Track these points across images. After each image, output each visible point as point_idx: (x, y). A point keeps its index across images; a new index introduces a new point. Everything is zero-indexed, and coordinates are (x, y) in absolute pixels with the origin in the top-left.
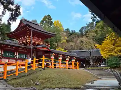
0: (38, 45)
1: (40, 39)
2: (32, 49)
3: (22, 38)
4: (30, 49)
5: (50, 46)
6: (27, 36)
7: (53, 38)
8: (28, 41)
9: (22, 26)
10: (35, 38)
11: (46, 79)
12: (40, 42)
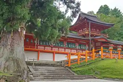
0: (96, 36)
1: (98, 30)
2: (90, 40)
3: (81, 30)
4: (89, 40)
5: (107, 36)
6: (86, 29)
7: (110, 28)
8: (86, 33)
9: (81, 19)
10: (93, 29)
11: (105, 69)
12: (98, 33)
